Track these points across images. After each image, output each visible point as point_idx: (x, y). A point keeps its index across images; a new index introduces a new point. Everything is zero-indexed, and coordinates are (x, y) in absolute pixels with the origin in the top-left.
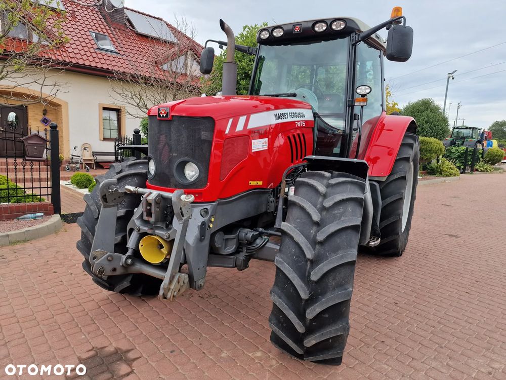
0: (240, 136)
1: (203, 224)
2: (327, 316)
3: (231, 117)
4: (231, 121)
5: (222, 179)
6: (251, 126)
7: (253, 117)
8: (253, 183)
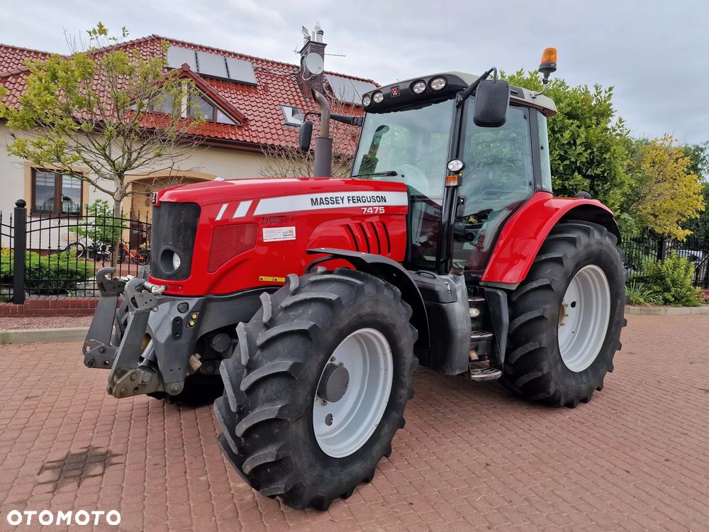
0: (242, 223)
1: (177, 319)
2: (257, 436)
3: (225, 203)
4: (225, 207)
5: (210, 270)
6: (259, 211)
7: (262, 201)
8: (265, 279)
